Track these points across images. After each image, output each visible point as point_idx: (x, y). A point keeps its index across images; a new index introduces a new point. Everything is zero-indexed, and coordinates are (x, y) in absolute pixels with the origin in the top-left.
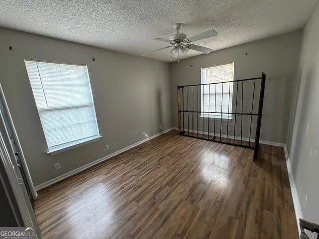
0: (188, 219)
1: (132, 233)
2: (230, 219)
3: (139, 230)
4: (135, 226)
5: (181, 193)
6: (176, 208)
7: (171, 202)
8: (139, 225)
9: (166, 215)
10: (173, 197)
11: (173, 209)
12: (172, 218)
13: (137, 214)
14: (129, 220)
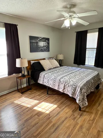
0: (71, 129)
1: (35, 135)
2: (99, 131)
3: (39, 133)
4: (37, 130)
5: (67, 113)
6: (63, 122)
7: (60, 118)
8: (39, 130)
9: (56, 126)
10: (61, 115)
11: (61, 122)
12: (61, 128)
13: (38, 124)
14: (33, 126)
